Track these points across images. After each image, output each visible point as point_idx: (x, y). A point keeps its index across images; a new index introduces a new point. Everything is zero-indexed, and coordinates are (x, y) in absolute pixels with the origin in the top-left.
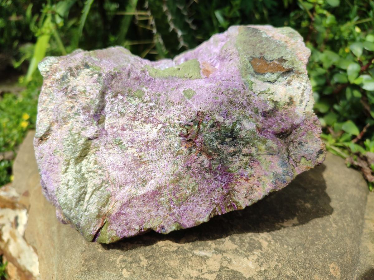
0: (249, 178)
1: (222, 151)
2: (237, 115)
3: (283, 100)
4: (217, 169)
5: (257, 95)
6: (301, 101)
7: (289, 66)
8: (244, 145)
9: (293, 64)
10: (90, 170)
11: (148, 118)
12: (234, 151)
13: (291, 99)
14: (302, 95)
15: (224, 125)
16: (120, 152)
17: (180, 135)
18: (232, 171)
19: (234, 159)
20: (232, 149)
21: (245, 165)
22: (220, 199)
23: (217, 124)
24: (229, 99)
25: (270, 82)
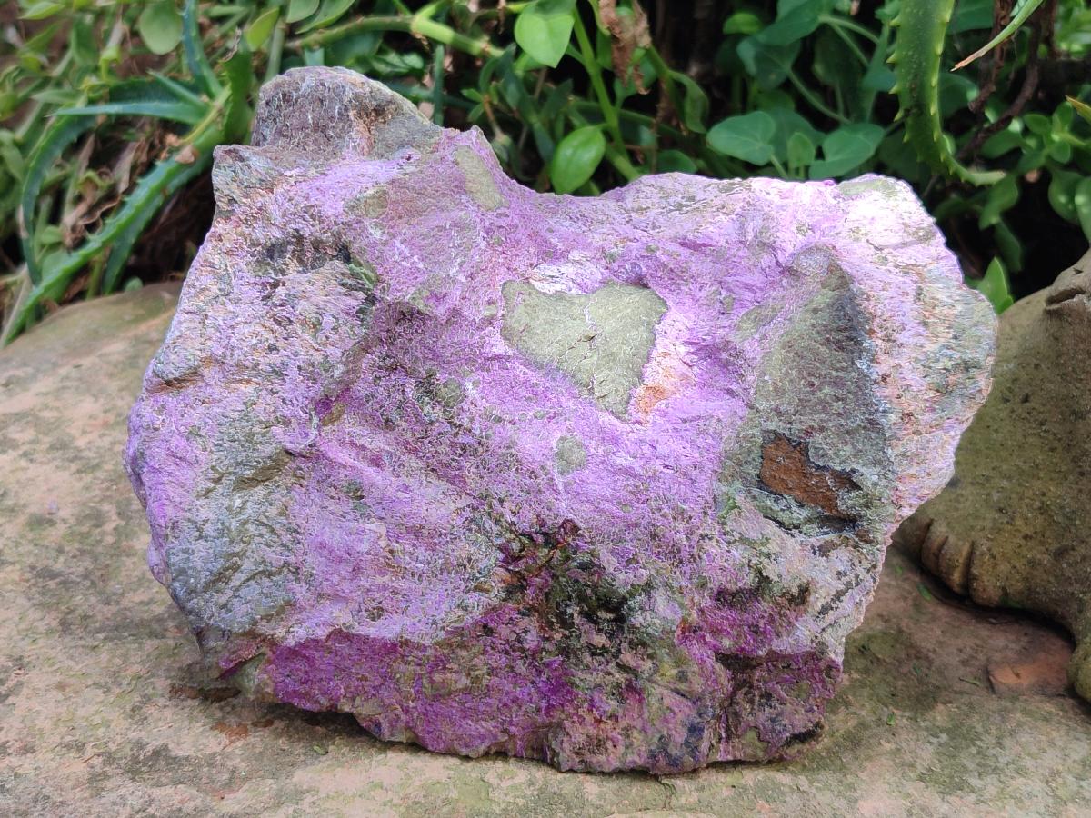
0: (604, 719)
1: (578, 633)
2: (653, 572)
3: (785, 583)
4: (548, 666)
5: (729, 542)
6: (825, 610)
7: (853, 507)
8: (633, 645)
9: (868, 507)
10: (265, 521)
11: (447, 466)
12: (603, 646)
13: (805, 590)
14: (838, 596)
15: (609, 580)
16: (349, 517)
17: (503, 549)
18: (577, 687)
19: (596, 664)
20: (600, 640)
21: (613, 687)
22: (523, 729)
23: (596, 568)
24: (653, 525)
25: (781, 524)
